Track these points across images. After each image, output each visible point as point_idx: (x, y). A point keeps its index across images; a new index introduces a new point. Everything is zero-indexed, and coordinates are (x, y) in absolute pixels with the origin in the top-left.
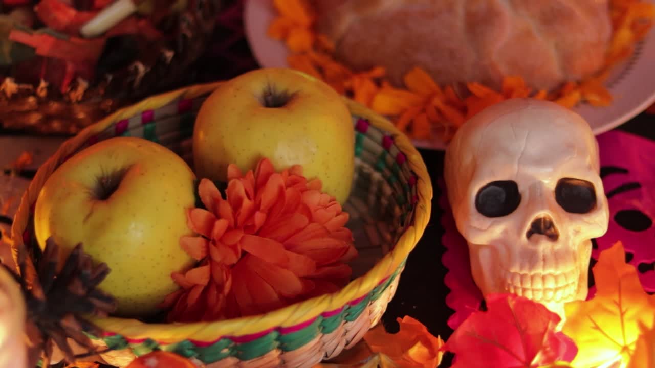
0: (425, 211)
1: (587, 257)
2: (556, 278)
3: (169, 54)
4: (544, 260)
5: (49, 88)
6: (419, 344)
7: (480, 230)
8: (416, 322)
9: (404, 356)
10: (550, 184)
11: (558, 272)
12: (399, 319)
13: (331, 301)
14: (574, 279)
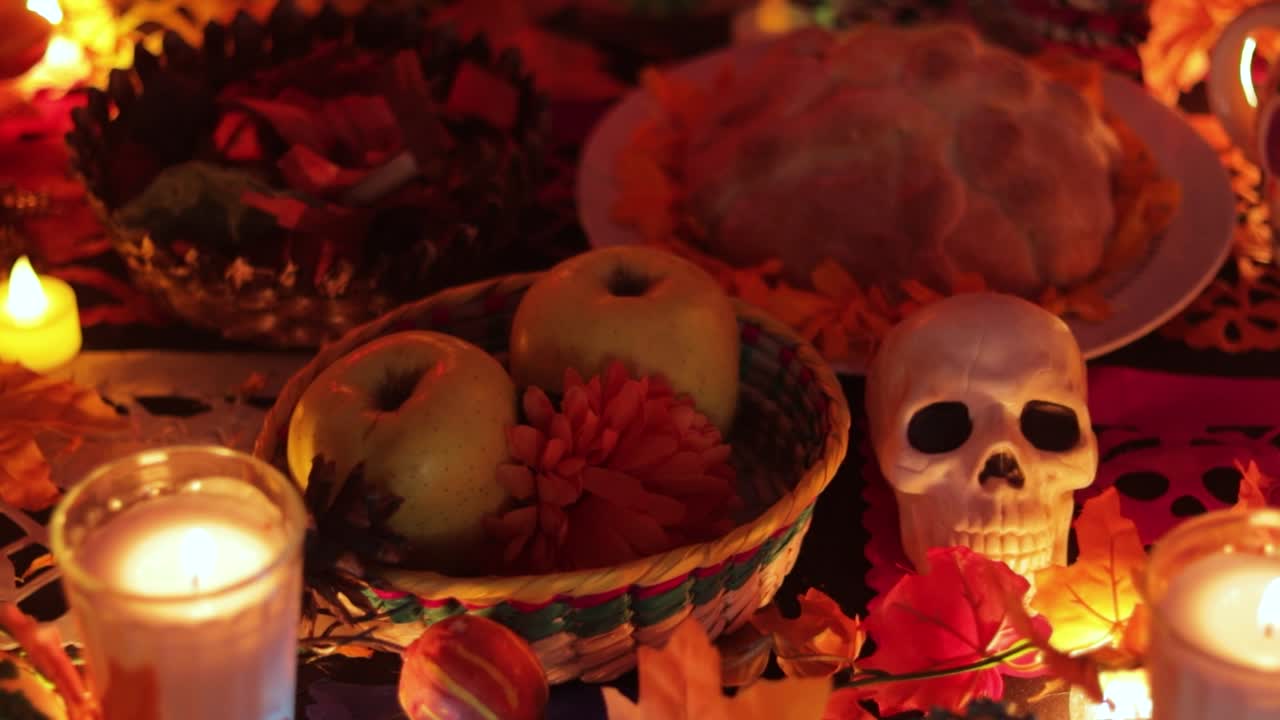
0: (840, 442)
1: (1066, 519)
2: (1020, 540)
3: (472, 232)
4: (1004, 513)
5: (299, 275)
6: (828, 631)
7: (913, 472)
8: (825, 599)
9: (808, 644)
10: (1014, 407)
11: (1022, 532)
12: (800, 597)
13: (708, 553)
14: (1046, 543)
